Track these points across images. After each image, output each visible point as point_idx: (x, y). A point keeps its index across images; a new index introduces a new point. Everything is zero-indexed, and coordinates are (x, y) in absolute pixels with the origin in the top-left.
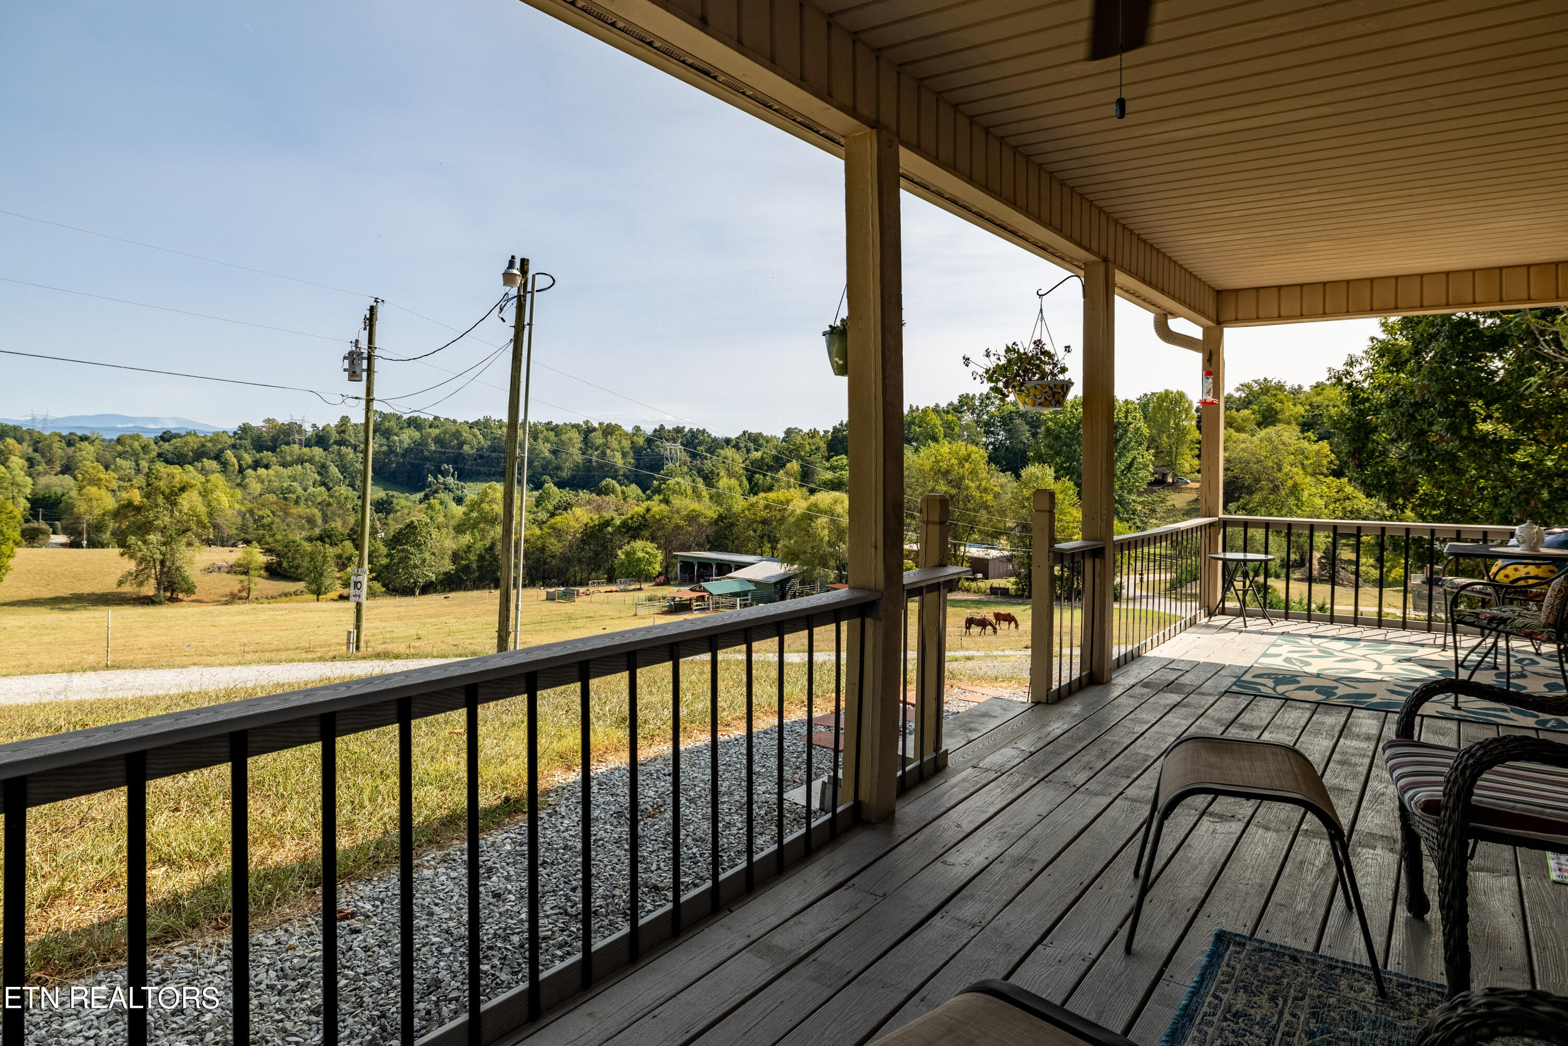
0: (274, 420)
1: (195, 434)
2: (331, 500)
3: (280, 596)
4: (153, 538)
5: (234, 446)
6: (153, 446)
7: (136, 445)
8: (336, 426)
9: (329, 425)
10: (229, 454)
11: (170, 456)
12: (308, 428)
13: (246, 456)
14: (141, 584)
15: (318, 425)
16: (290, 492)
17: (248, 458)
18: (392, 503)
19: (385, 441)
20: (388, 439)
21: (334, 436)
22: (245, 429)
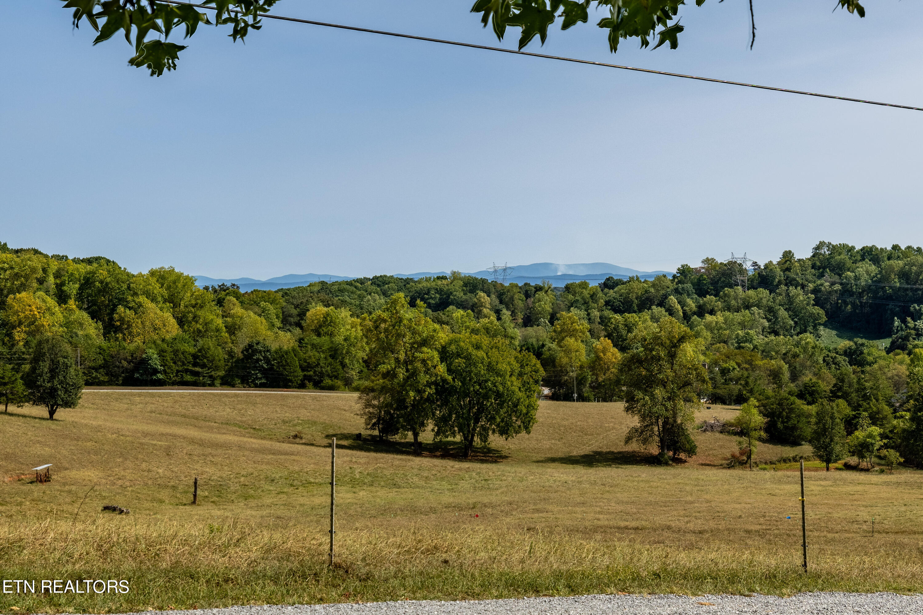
0: (713, 260)
1: (638, 278)
2: (797, 350)
3: (779, 461)
4: (659, 392)
5: (677, 291)
6: (600, 294)
7: (586, 293)
8: (779, 263)
9: (771, 262)
10: (673, 299)
11: (617, 303)
12: (748, 266)
13: (689, 301)
14: (645, 441)
15: (759, 263)
16: (746, 341)
17: (691, 304)
18: (862, 353)
19: (836, 278)
20: (840, 275)
21: (779, 275)
22: (684, 271)
